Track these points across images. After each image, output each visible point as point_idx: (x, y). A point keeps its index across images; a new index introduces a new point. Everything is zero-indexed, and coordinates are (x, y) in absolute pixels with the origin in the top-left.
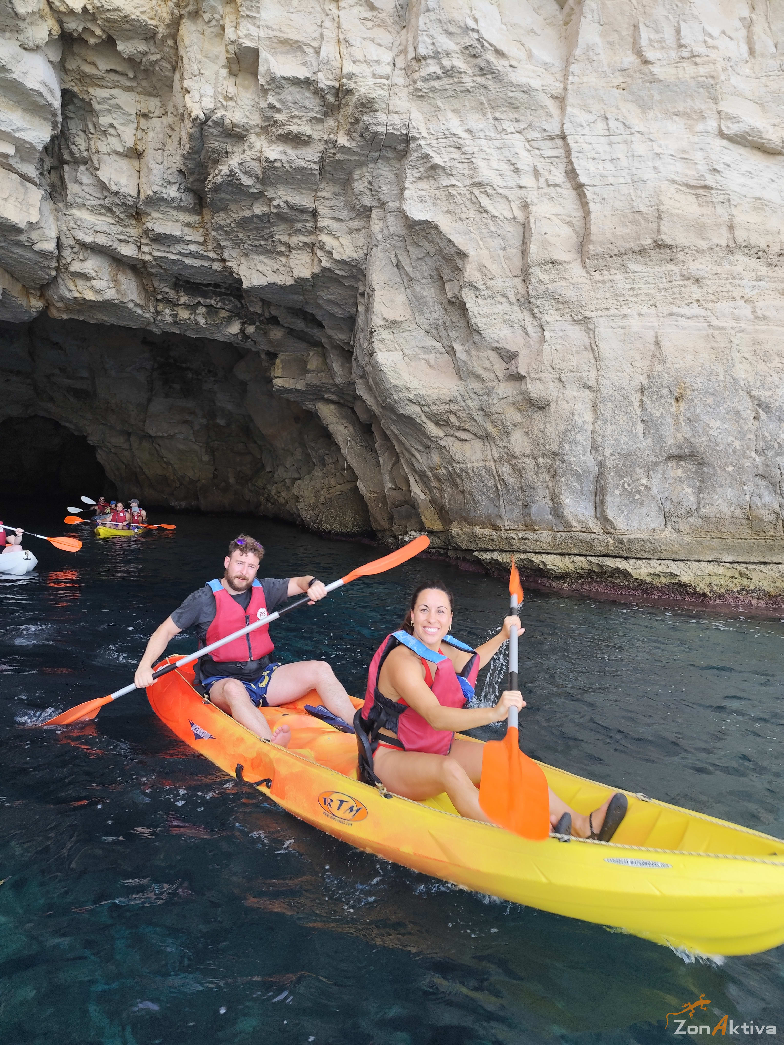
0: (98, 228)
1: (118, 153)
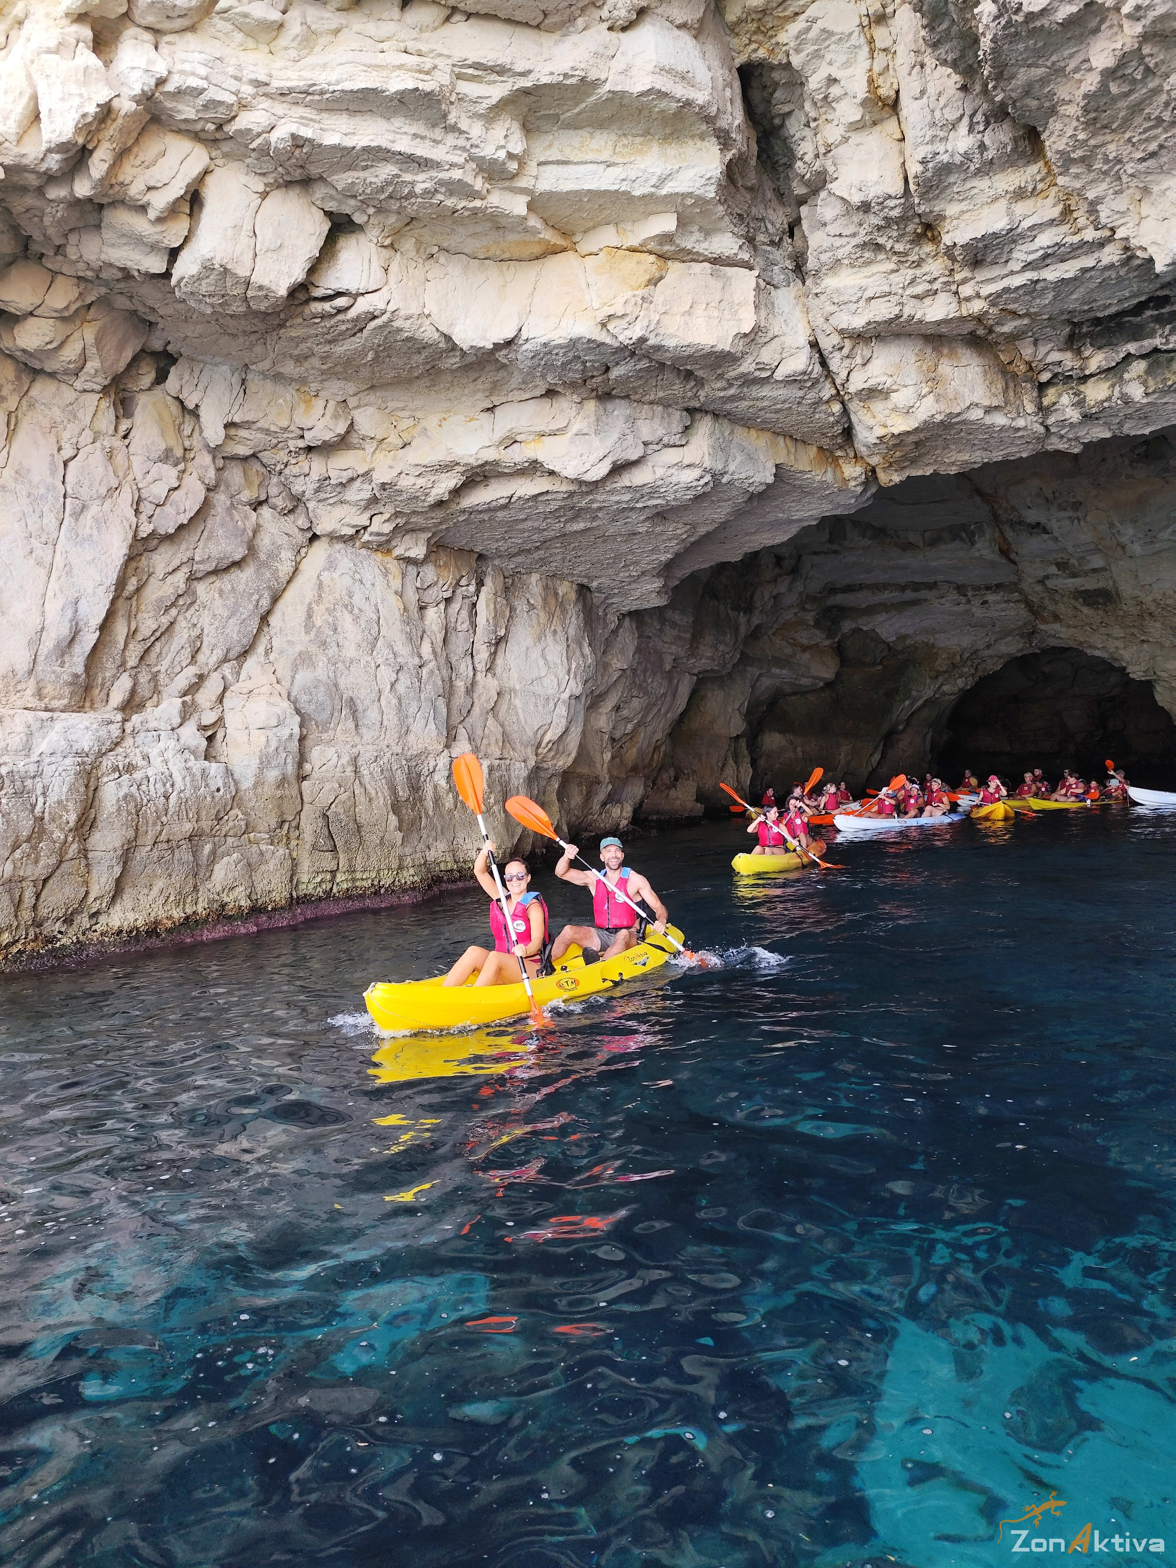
0: (869, 293)
1: (857, 127)
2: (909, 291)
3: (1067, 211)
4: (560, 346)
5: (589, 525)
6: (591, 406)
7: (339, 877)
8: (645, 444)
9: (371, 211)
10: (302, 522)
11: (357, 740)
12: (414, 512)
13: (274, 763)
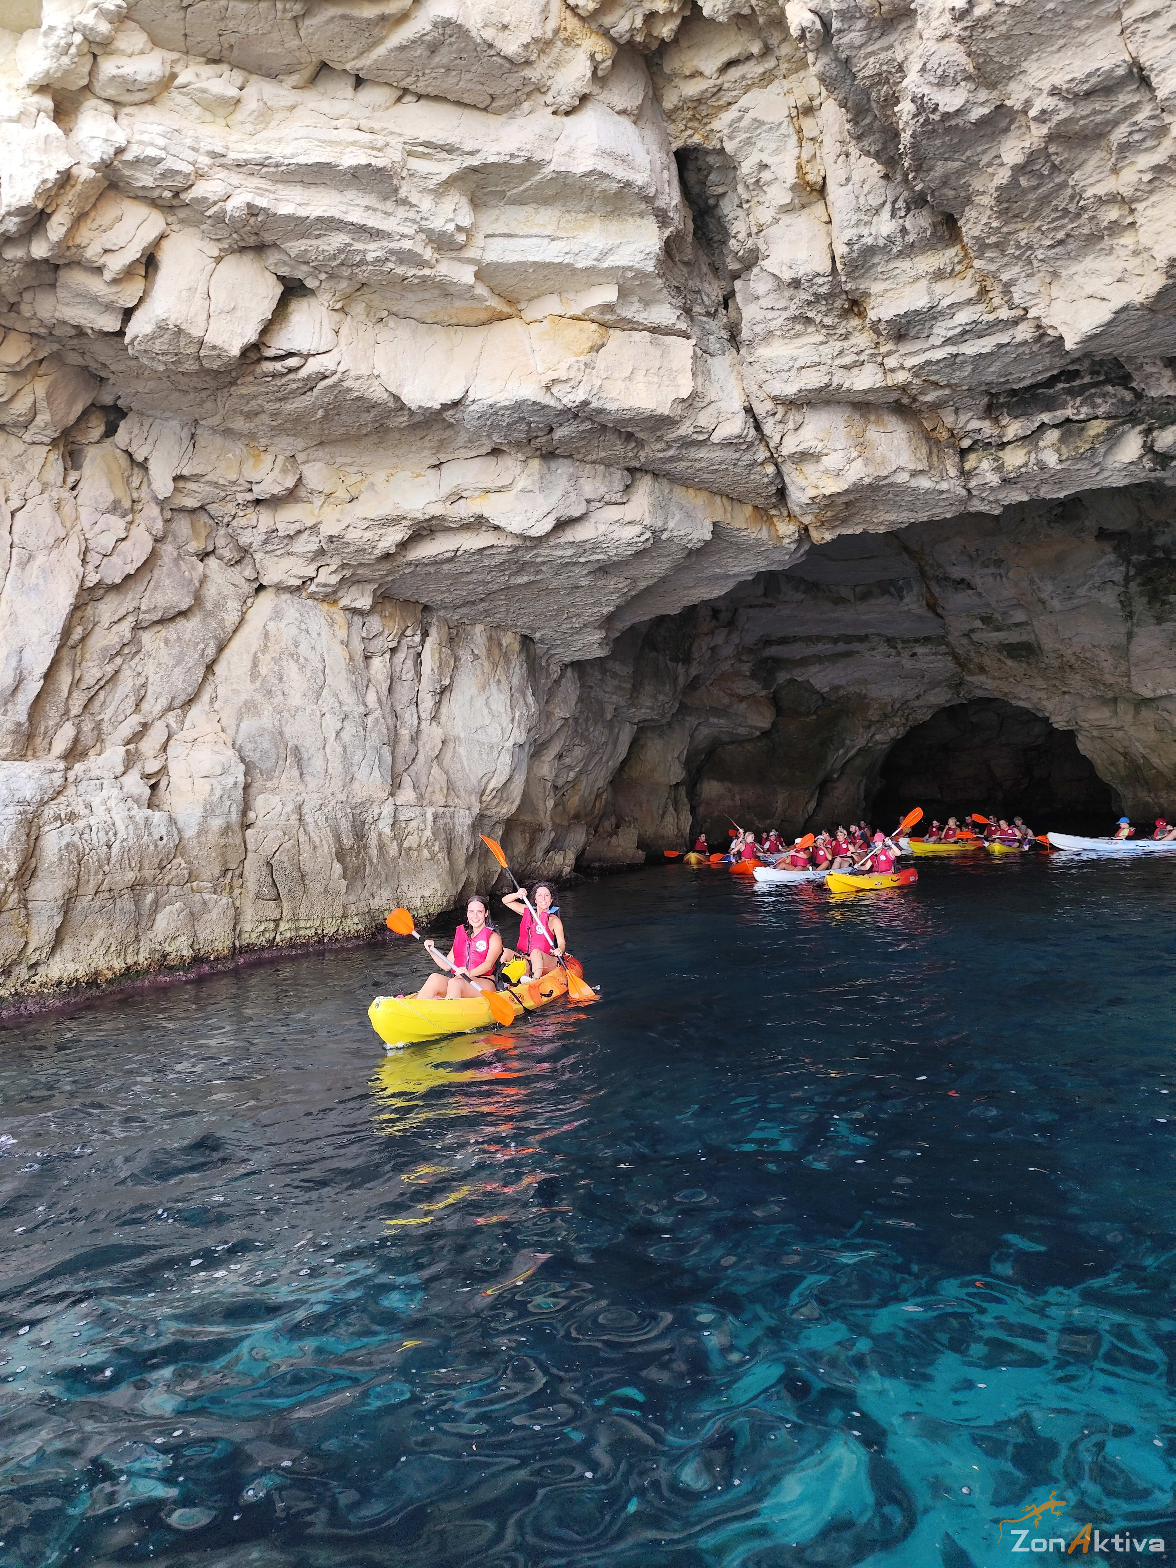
0: (800, 363)
1: (787, 209)
2: (838, 362)
3: (983, 292)
4: (506, 408)
5: (533, 578)
6: (535, 464)
7: (283, 926)
8: (588, 501)
9: (323, 276)
10: (249, 573)
11: (302, 787)
12: (361, 564)
13: (218, 812)
